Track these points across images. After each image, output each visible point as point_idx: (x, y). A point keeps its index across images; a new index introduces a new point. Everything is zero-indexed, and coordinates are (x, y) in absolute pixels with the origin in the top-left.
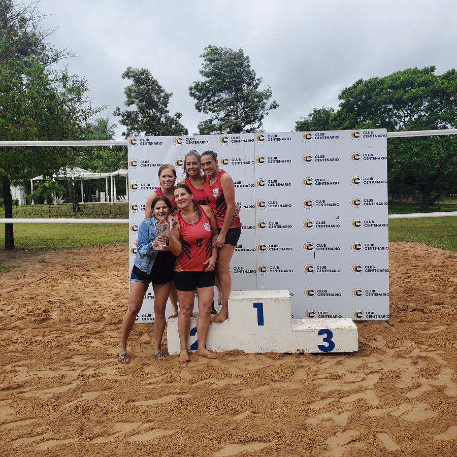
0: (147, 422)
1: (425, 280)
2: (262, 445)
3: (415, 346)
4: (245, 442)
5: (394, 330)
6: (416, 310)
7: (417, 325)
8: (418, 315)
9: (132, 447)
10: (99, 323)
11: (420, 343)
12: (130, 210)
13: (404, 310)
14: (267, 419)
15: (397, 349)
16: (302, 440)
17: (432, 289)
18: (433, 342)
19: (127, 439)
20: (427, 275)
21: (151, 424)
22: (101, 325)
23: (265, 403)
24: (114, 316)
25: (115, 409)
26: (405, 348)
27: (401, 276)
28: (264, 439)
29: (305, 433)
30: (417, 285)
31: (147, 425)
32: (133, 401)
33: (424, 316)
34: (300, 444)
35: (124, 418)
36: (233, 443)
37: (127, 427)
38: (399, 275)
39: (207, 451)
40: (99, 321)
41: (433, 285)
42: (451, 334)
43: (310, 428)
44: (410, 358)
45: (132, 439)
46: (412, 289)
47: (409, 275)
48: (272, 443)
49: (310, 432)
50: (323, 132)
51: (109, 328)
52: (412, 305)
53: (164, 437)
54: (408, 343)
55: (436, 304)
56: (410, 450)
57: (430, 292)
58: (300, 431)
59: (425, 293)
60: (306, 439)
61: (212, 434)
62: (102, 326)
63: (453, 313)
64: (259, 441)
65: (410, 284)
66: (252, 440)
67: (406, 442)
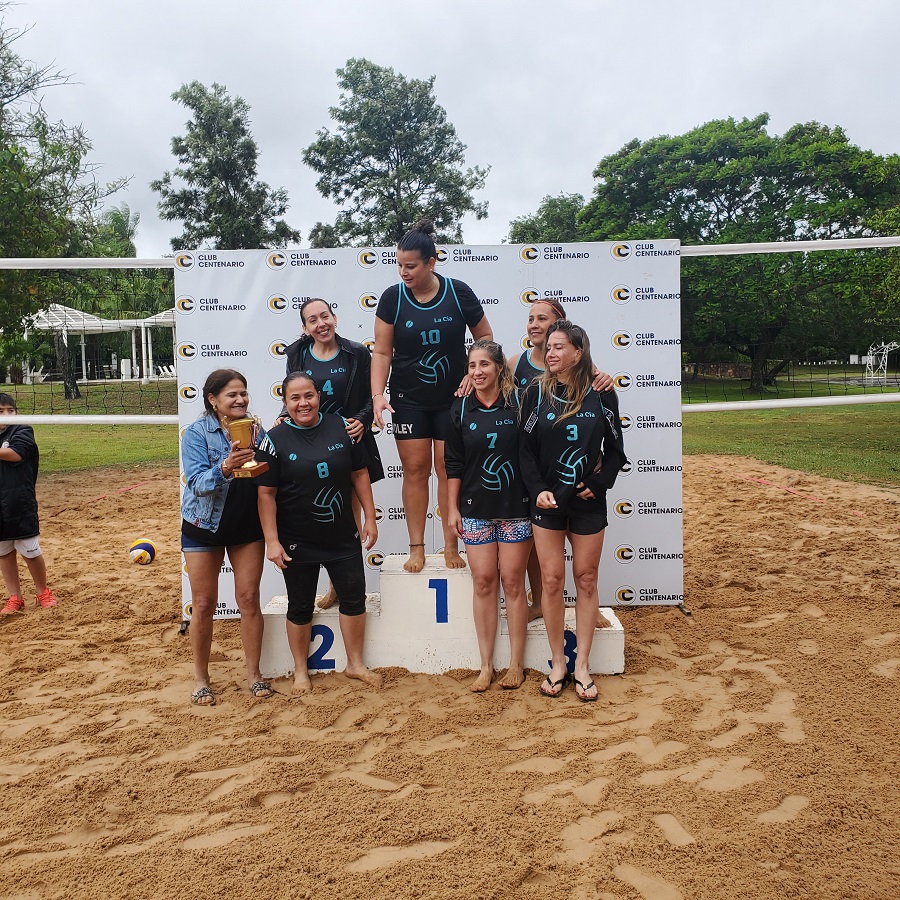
0: (217, 812)
1: (752, 528)
2: (439, 847)
3: (730, 651)
4: (409, 842)
5: (691, 622)
6: (733, 584)
7: (733, 612)
8: (736, 594)
9: (188, 861)
10: (122, 622)
11: (739, 646)
12: (181, 398)
13: (711, 585)
14: (451, 798)
15: (697, 659)
16: (516, 833)
17: (765, 543)
18: (762, 643)
19: (179, 845)
20: (756, 517)
21: (226, 816)
22: (126, 625)
23: (446, 767)
24: (152, 608)
25: (155, 787)
26: (710, 657)
27: (707, 520)
28: (444, 835)
29: (521, 820)
30: (737, 536)
31: (217, 818)
32: (191, 772)
33: (747, 595)
34: (513, 841)
35: (172, 806)
36: (386, 844)
37: (179, 824)
38: (703, 518)
39: (335, 863)
40: (122, 617)
41: (766, 535)
42: (796, 628)
43: (531, 811)
44: (720, 674)
45: (189, 845)
46: (726, 545)
47: (722, 518)
48: (458, 842)
49: (531, 818)
50: (560, 245)
51: (141, 632)
52: (727, 575)
53: (251, 839)
54: (718, 647)
55: (770, 573)
56: (713, 844)
57: (761, 550)
58: (512, 818)
59: (750, 551)
60: (522, 832)
61: (344, 830)
62: (127, 629)
63: (800, 589)
64: (435, 839)
65: (723, 536)
66: (421, 838)
67: (706, 830)
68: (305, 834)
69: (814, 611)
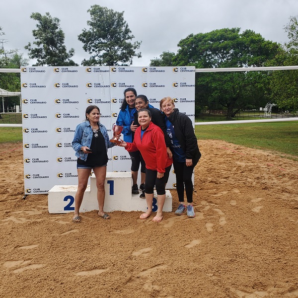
1: (220, 163)
2: (101, 271)
3: (207, 204)
4: (91, 270)
5: (196, 194)
6: (211, 182)
7: (210, 191)
8: (212, 185)
9: (13, 277)
10: (4, 195)
11: (211, 202)
13: (204, 182)
15: (196, 207)
16: (127, 266)
17: (224, 168)
18: (218, 201)
19: (11, 272)
20: (222, 160)
21: (29, 262)
24: (15, 190)
26: (201, 206)
27: (206, 161)
28: (103, 267)
29: (130, 261)
30: (215, 166)
31: (27, 262)
32: (20, 246)
33: (216, 185)
34: (127, 269)
35: (12, 258)
37: (13, 264)
41: (225, 166)
42: (230, 196)
43: (134, 258)
44: (203, 212)
45: (15, 272)
46: (211, 169)
47: (211, 160)
48: (107, 270)
49: (134, 261)
51: (10, 198)
52: (210, 179)
54: (204, 203)
55: (224, 178)
56: (193, 268)
57: (222, 171)
58: (128, 261)
59: (219, 171)
60: (130, 265)
62: (5, 197)
63: (233, 183)
64: (100, 268)
65: (211, 166)
67: (191, 264)
68: (55, 267)
69: (237, 191)
